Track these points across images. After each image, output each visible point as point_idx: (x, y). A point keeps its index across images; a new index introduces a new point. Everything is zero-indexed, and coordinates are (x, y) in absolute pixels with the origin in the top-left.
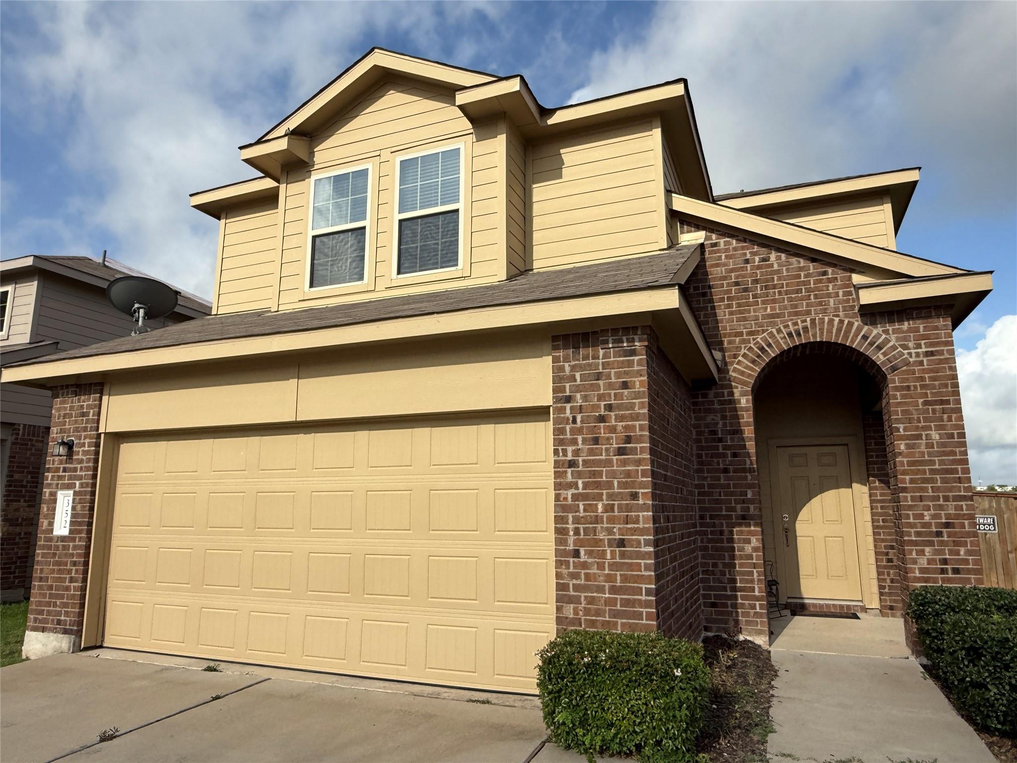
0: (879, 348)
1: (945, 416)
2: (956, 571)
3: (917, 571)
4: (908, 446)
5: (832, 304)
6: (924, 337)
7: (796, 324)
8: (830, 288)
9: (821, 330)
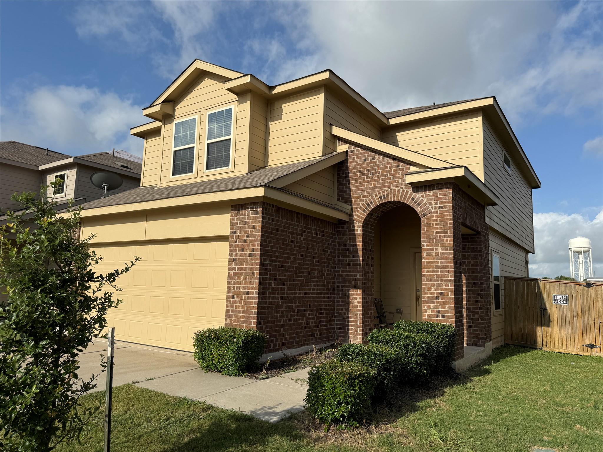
0: (419, 204)
1: (445, 239)
2: (443, 316)
3: (426, 316)
4: (428, 254)
5: (400, 182)
6: (440, 199)
7: (383, 192)
8: (400, 174)
9: (394, 195)
